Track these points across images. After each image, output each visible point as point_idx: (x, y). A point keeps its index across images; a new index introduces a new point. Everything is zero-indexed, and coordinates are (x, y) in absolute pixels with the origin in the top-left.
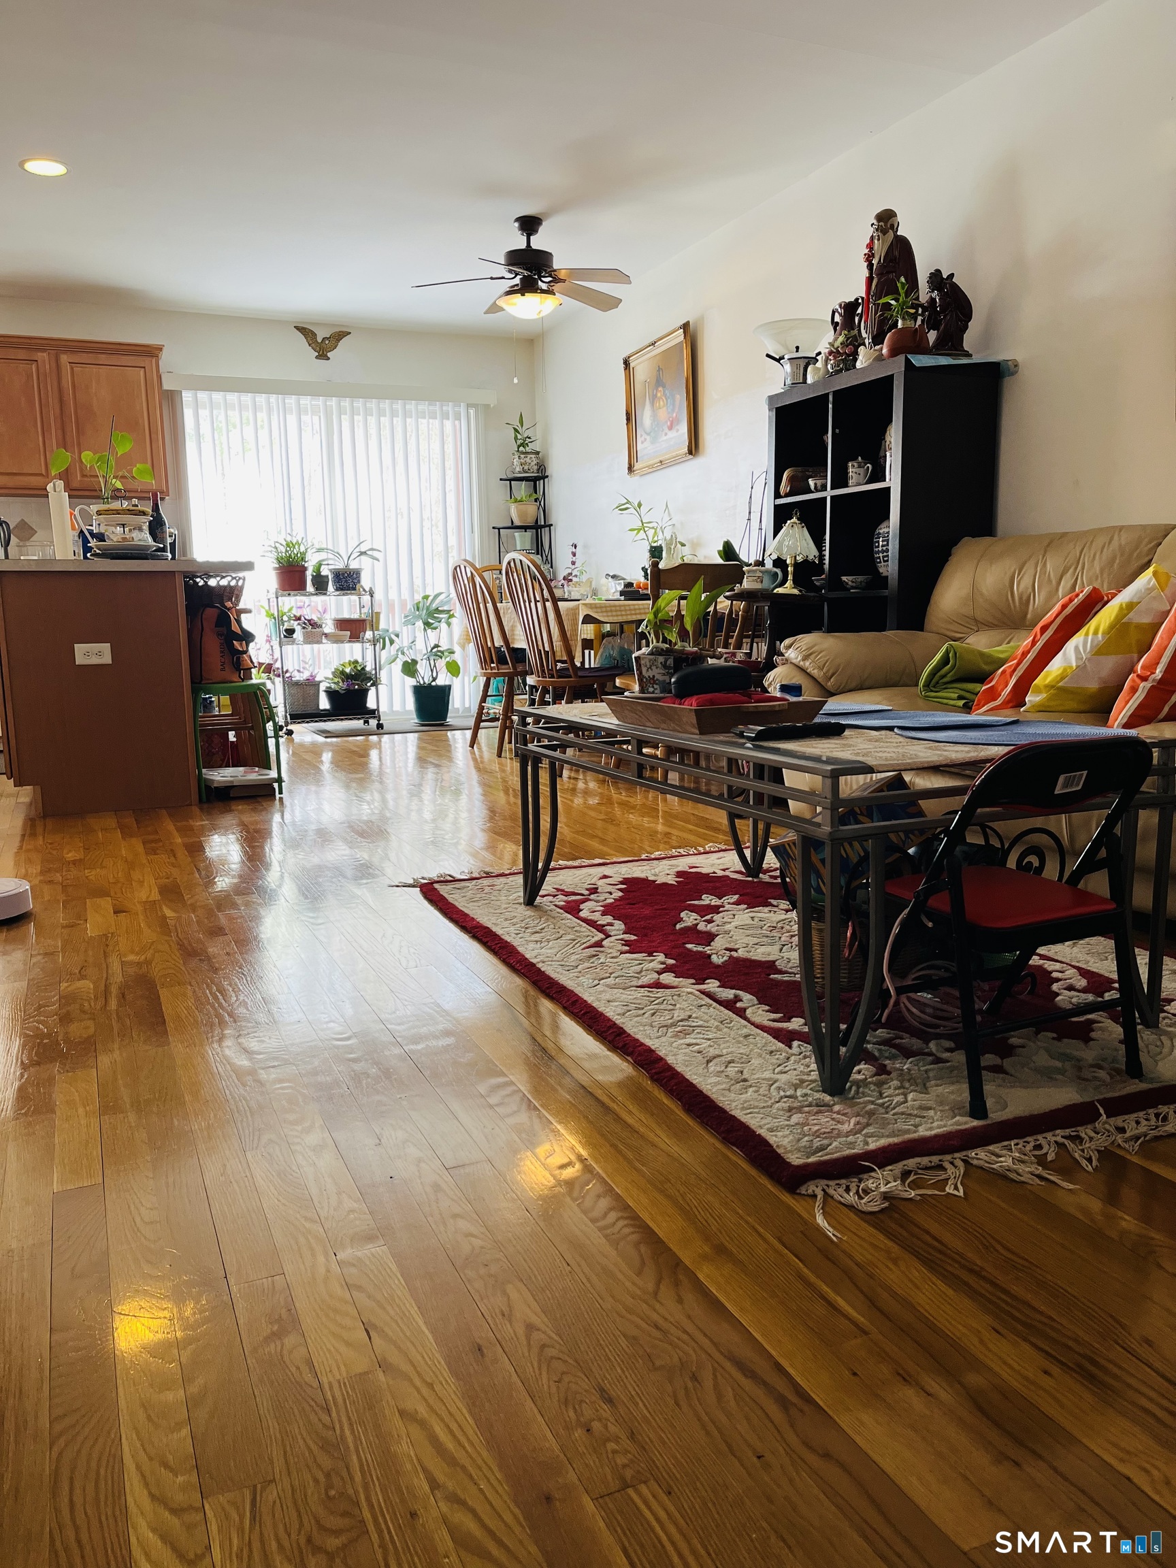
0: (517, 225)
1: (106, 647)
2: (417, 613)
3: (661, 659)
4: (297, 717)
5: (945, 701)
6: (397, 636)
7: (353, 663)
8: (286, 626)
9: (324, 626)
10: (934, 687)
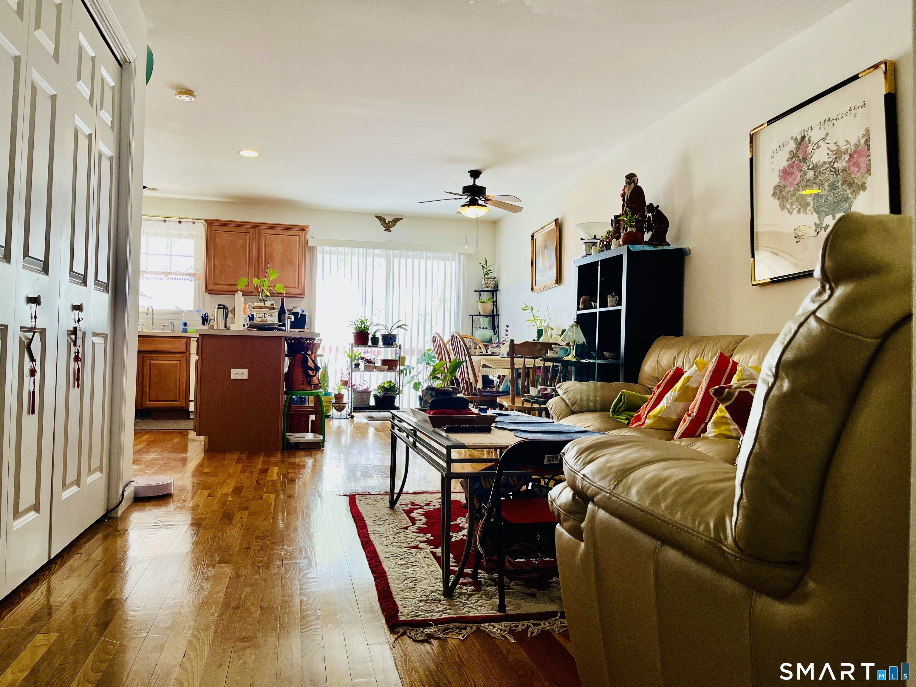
0: (469, 174)
1: (246, 371)
2: (424, 357)
3: (430, 392)
4: (357, 409)
5: (620, 420)
6: (413, 369)
7: (389, 382)
8: (356, 362)
9: (376, 363)
10: (617, 413)
